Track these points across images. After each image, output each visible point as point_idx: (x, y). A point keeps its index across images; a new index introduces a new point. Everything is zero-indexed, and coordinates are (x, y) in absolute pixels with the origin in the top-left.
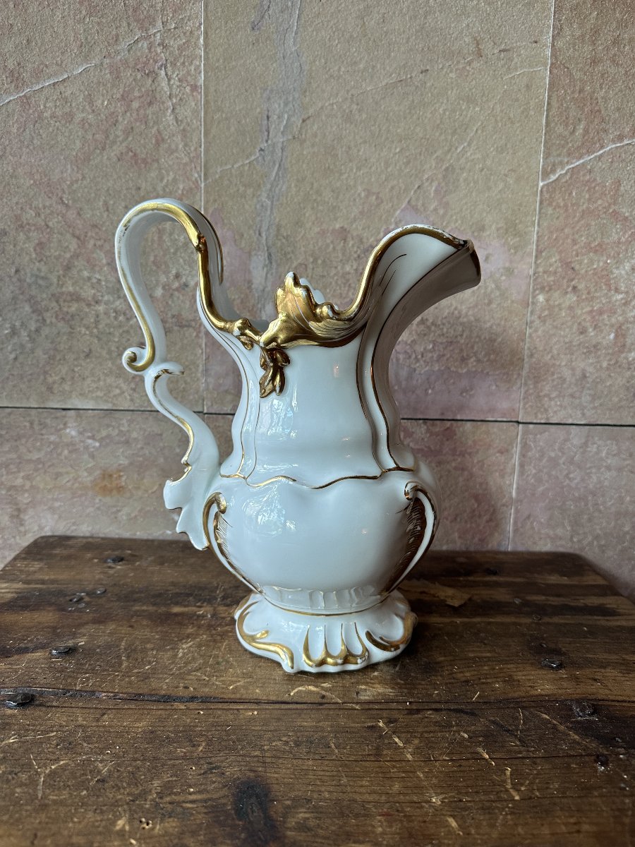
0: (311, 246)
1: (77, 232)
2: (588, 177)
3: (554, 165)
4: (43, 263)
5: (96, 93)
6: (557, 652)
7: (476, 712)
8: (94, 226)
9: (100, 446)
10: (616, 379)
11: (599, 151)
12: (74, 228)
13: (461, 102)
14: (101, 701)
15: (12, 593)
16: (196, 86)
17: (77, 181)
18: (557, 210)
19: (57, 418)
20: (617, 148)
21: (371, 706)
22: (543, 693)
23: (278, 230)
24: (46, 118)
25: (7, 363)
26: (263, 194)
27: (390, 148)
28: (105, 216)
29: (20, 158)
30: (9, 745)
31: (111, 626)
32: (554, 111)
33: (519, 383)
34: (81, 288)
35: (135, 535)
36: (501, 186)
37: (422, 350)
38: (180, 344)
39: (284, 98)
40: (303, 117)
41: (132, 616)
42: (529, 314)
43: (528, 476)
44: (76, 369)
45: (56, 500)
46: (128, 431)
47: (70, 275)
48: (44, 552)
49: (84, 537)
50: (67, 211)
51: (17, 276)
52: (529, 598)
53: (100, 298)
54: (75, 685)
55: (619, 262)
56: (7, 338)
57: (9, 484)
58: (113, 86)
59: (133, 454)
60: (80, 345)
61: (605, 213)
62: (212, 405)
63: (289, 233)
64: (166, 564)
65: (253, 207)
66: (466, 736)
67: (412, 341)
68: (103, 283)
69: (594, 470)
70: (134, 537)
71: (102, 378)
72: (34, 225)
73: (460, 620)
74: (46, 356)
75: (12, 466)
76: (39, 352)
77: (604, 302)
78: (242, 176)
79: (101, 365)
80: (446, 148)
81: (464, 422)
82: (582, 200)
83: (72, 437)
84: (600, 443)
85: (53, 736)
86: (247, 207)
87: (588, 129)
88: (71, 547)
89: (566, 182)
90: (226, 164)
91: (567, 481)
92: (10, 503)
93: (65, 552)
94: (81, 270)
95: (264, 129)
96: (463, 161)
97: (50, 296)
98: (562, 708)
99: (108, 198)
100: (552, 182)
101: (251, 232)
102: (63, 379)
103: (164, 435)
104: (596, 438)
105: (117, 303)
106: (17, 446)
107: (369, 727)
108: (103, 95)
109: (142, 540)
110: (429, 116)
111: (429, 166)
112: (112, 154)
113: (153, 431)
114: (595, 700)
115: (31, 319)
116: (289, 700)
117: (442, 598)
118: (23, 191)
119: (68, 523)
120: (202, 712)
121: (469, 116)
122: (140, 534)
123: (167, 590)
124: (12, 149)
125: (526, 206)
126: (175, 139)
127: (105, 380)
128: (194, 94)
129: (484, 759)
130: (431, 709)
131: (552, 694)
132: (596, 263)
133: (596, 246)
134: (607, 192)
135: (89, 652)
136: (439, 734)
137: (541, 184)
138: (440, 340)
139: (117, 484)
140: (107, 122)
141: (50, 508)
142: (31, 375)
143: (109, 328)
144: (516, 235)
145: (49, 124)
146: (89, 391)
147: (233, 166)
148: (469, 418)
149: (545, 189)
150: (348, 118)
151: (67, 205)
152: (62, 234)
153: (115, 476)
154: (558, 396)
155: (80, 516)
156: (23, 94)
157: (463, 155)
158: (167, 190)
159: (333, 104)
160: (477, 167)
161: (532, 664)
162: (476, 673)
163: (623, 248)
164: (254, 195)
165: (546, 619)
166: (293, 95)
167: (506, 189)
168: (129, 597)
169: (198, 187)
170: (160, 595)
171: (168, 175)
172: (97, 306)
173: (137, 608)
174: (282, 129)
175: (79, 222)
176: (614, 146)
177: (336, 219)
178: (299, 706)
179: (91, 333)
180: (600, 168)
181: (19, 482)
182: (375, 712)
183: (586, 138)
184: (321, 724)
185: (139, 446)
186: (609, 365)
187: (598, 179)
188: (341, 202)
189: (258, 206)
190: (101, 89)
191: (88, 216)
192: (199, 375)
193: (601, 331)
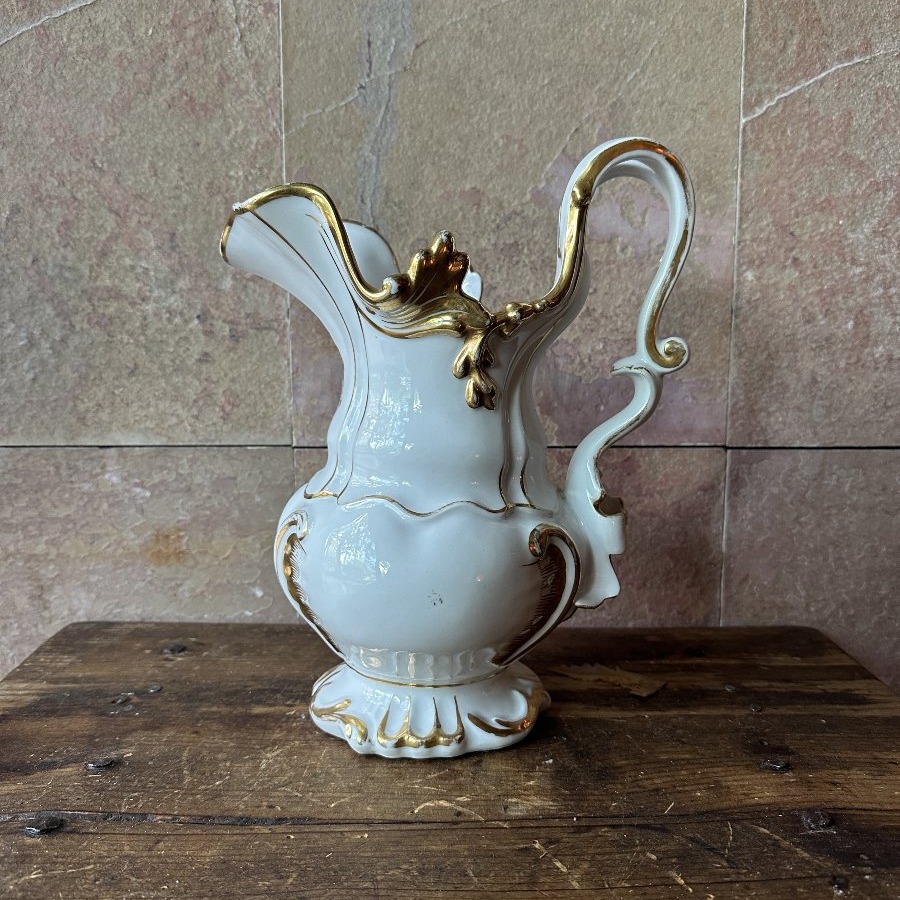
0: (433, 215)
1: (116, 206)
2: (807, 109)
3: (759, 95)
4: (69, 248)
5: (137, 20)
6: (783, 750)
7: (668, 827)
8: (139, 196)
9: (151, 496)
10: (859, 383)
11: (821, 73)
12: (111, 199)
13: (630, 14)
14: (155, 825)
15: (33, 695)
16: (271, 5)
17: (113, 137)
18: (767, 155)
19: (92, 459)
20: (844, 68)
21: (524, 824)
22: (762, 801)
23: (387, 194)
24: (71, 54)
25: (23, 387)
26: (366, 146)
27: (535, 79)
28: (153, 183)
29: (37, 107)
30: (30, 882)
31: (169, 733)
32: (756, 23)
33: (725, 394)
34: (122, 281)
35: (202, 618)
36: (689, 124)
37: (589, 351)
38: (258, 353)
39: (390, 16)
40: (416, 41)
41: (198, 720)
42: (734, 298)
43: (742, 521)
44: (117, 392)
45: (93, 572)
46: (188, 474)
47: (107, 263)
48: (77, 642)
49: (129, 623)
50: (100, 179)
51: (35, 267)
52: (746, 685)
53: (148, 294)
54: (120, 806)
55: (855, 224)
56: (22, 352)
57: (28, 552)
58: (160, 8)
59: (197, 506)
60: (122, 358)
61: (832, 156)
62: (304, 435)
63: (402, 197)
64: (245, 654)
65: (352, 164)
66: (654, 857)
67: (575, 340)
68: (152, 273)
69: (834, 511)
70: (200, 621)
71: (153, 403)
72: (57, 198)
73: (650, 713)
74: (76, 375)
75: (30, 528)
76: (66, 370)
77: (837, 277)
78: (337, 123)
79: (151, 386)
80: (612, 76)
81: (650, 449)
82: (800, 141)
83: (113, 485)
84: (841, 472)
85: (90, 870)
86: (344, 164)
87: (804, 43)
88: (114, 635)
89: (778, 116)
90: (314, 108)
91: (798, 528)
92: (29, 578)
93: (106, 642)
94: (120, 257)
95: (364, 58)
96: (635, 93)
97: (80, 293)
98: (788, 820)
99: (155, 159)
100: (758, 117)
101: (351, 198)
102: (100, 405)
103: (239, 479)
104: (835, 467)
105: (172, 300)
106: (38, 500)
107: (521, 850)
108: (147, 22)
109: (212, 625)
110: (587, 34)
111: (589, 101)
112: (161, 100)
113: (224, 474)
114: (834, 809)
115: (55, 324)
116: (411, 819)
117: (625, 687)
118: (41, 153)
119: (110, 605)
120: (292, 837)
121: (641, 33)
122: (208, 618)
123: (246, 687)
124: (25, 96)
125: (723, 151)
126: (244, 76)
127: (157, 405)
128: (269, 15)
129: (678, 884)
130: (605, 826)
131: (774, 803)
132: (823, 226)
133: (822, 202)
134: (834, 128)
135: (137, 766)
136: (617, 856)
137: (743, 121)
138: (613, 338)
139: (176, 549)
140: (153, 57)
141: (84, 584)
142: (55, 401)
143: (161, 334)
144: (712, 190)
145: (75, 62)
146: (135, 421)
147: (323, 110)
148: (657, 444)
149: (748, 128)
150: (477, 41)
151: (101, 170)
152: (94, 209)
153: (172, 537)
154: (779, 410)
155: (126, 595)
156: (39, 23)
157: (635, 85)
158: (236, 145)
159: (456, 23)
160: (655, 101)
161: (747, 766)
162: (669, 779)
163: (860, 204)
164: (353, 149)
165: (769, 711)
166: (403, 14)
167: (696, 129)
168: (193, 696)
169: (277, 140)
170: (236, 693)
171: (237, 125)
172: (144, 304)
173: (205, 709)
174: (388, 58)
175: (117, 192)
176: (839, 66)
177: (466, 177)
178: (425, 826)
179: (137, 341)
180: (823, 96)
181: (41, 549)
182: (530, 831)
183: (802, 56)
184: (455, 847)
185: (205, 495)
186: (847, 364)
187: (821, 110)
188: (472, 154)
189: (359, 164)
190: (144, 13)
191: (130, 183)
192: (285, 394)
193: (835, 318)
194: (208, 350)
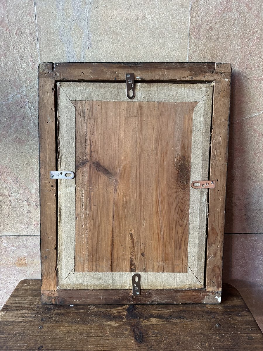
5: (1, 116)
8: (6, 167)
9: (16, 249)
28: (10, 163)
44: (4, 221)
58: (8, 113)
59: (29, 252)
60: (5, 212)
68: (12, 189)
79: (14, 219)
83: (5, 246)
99: (10, 157)
108: (4, 116)
112: (10, 139)
127: (16, 225)
139: (24, 263)
140: (7, 127)
143: (16, 205)
146: (10, 229)
153: (23, 259)
172: (10, 197)
179: (9, 207)
185: (31, 248)
191: (3, 164)
194: (29, 210)
